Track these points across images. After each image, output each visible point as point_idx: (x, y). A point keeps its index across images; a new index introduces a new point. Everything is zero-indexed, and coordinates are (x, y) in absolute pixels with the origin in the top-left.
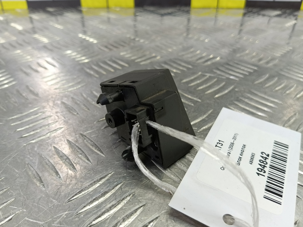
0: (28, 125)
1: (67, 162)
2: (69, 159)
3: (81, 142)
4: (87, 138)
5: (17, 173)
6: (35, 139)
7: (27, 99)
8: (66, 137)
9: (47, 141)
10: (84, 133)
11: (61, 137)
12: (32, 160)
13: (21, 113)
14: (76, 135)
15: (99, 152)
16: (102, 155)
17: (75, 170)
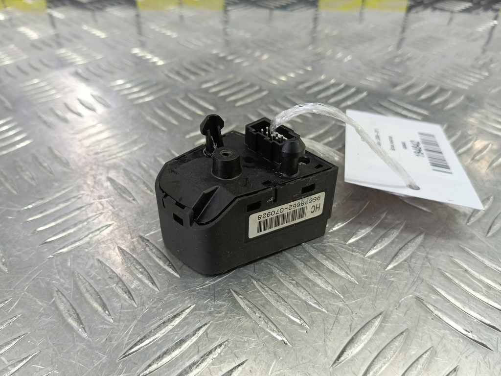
0: (55, 220)
1: (120, 287)
2: (123, 282)
3: (141, 252)
4: (151, 243)
6: (67, 246)
7: (51, 173)
8: (116, 243)
9: (87, 250)
10: (146, 235)
11: (109, 242)
12: (64, 284)
13: (42, 199)
14: (132, 238)
15: (170, 270)
16: (175, 274)
17: (133, 302)
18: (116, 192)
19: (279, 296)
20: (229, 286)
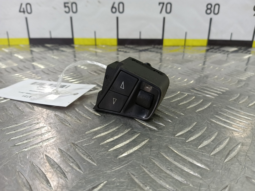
0: (23, 134)
1: (58, 170)
2: (60, 167)
3: (72, 151)
4: (79, 147)
5: (6, 181)
6: (28, 147)
7: (23, 112)
8: (57, 146)
9: (39, 150)
10: (76, 143)
11: (53, 146)
12: (23, 168)
13: (16, 124)
14: (67, 144)
15: (90, 161)
16: (93, 163)
17: (66, 179)
18: (59, 121)
19: (160, 177)
20: (128, 170)
